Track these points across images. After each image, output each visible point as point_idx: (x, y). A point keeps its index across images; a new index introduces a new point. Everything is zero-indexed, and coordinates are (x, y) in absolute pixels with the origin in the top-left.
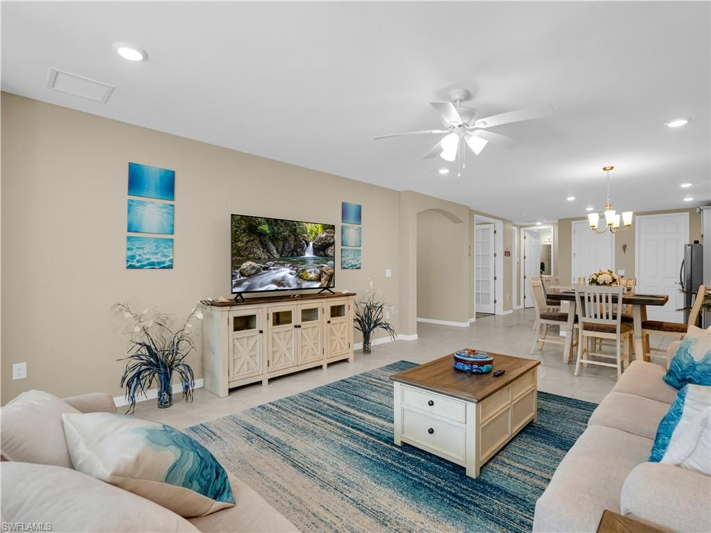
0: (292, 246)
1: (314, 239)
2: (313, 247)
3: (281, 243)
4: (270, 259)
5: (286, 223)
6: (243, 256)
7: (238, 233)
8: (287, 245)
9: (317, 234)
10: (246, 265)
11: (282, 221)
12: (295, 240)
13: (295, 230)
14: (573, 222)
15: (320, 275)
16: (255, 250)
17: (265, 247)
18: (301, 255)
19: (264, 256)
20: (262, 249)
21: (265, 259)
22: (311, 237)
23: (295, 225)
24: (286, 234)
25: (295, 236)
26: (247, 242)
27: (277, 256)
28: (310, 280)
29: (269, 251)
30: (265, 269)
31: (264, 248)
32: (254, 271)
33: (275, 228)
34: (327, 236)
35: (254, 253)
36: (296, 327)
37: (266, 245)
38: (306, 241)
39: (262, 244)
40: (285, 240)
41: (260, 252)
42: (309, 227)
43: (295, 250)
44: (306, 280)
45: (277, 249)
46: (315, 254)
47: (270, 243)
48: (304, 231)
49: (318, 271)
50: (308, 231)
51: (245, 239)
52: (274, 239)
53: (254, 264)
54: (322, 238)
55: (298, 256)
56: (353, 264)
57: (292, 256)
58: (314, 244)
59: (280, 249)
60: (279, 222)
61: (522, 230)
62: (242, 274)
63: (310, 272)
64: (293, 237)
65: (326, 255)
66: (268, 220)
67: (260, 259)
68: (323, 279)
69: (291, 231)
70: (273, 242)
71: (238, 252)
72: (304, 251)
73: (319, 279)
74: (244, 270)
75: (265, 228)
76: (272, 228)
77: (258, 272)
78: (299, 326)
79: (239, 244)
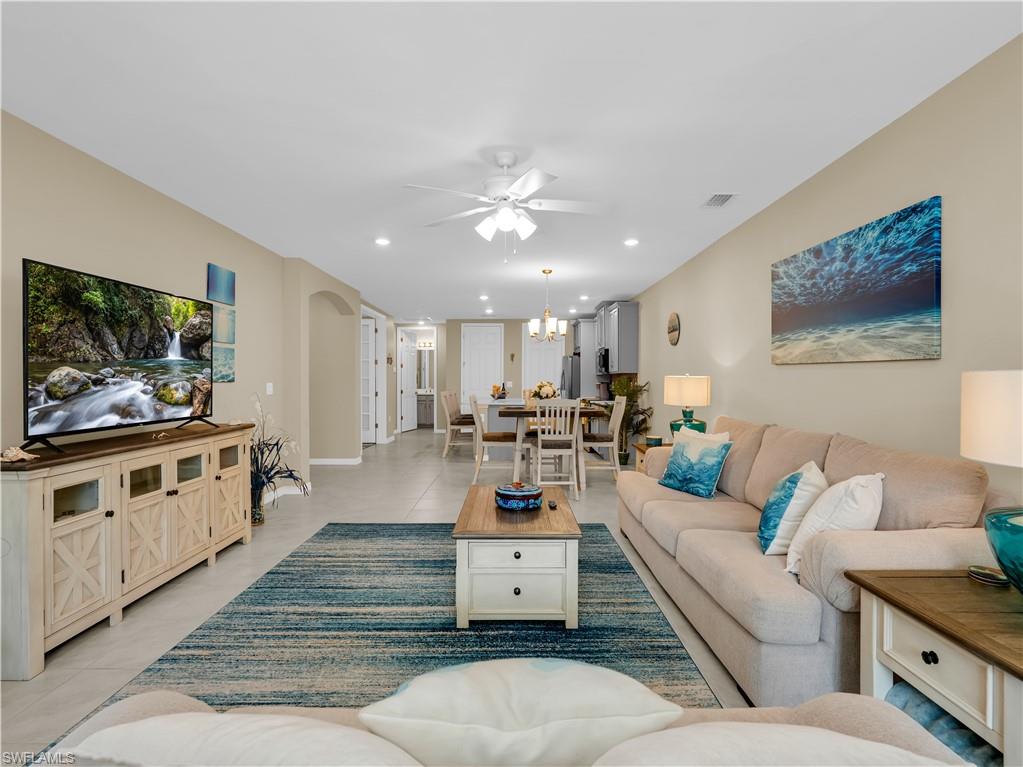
0: (147, 337)
1: (182, 325)
2: (181, 340)
3: (126, 331)
4: (106, 363)
5: (136, 291)
6: (51, 355)
7: (40, 303)
8: (137, 334)
9: (186, 317)
10: (60, 374)
11: (128, 286)
12: (151, 326)
13: (151, 305)
14: (463, 325)
15: (191, 393)
16: (78, 343)
17: (97, 337)
18: (162, 356)
19: (95, 356)
20: (91, 342)
21: (97, 361)
22: (177, 323)
23: (151, 297)
24: (135, 312)
25: (151, 318)
26: (61, 325)
27: (119, 356)
28: (176, 404)
29: (104, 346)
30: (96, 382)
31: (94, 340)
32: (74, 388)
33: (116, 299)
34: (201, 322)
35: (75, 349)
36: (169, 493)
37: (98, 334)
38: (169, 329)
39: (91, 330)
40: (134, 324)
41: (86, 348)
42: (174, 303)
43: (150, 346)
44: (169, 403)
45: (119, 343)
46: (183, 354)
47: (107, 331)
48: (166, 311)
49: (189, 386)
50: (173, 311)
51: (57, 318)
52: (114, 320)
53: (74, 372)
54: (195, 326)
55: (156, 357)
56: (224, 373)
57: (145, 357)
58: (181, 336)
59: (125, 342)
60: (122, 287)
61: (399, 329)
62: (50, 395)
63: (176, 389)
64: (147, 319)
65: (200, 358)
66: (101, 281)
67: (86, 361)
68: (196, 402)
69: (143, 309)
70: (111, 327)
71: (42, 345)
72: (165, 348)
73: (189, 402)
74: (55, 384)
75: (96, 297)
76: (110, 300)
77: (82, 390)
78: (175, 492)
79: (44, 328)
